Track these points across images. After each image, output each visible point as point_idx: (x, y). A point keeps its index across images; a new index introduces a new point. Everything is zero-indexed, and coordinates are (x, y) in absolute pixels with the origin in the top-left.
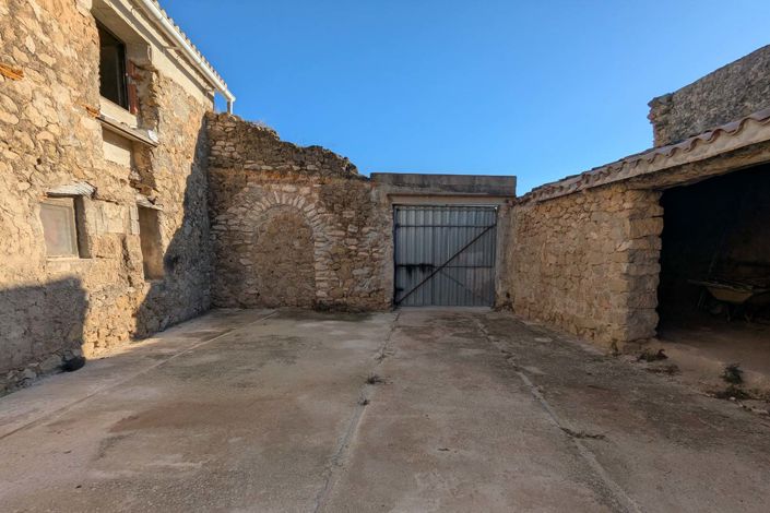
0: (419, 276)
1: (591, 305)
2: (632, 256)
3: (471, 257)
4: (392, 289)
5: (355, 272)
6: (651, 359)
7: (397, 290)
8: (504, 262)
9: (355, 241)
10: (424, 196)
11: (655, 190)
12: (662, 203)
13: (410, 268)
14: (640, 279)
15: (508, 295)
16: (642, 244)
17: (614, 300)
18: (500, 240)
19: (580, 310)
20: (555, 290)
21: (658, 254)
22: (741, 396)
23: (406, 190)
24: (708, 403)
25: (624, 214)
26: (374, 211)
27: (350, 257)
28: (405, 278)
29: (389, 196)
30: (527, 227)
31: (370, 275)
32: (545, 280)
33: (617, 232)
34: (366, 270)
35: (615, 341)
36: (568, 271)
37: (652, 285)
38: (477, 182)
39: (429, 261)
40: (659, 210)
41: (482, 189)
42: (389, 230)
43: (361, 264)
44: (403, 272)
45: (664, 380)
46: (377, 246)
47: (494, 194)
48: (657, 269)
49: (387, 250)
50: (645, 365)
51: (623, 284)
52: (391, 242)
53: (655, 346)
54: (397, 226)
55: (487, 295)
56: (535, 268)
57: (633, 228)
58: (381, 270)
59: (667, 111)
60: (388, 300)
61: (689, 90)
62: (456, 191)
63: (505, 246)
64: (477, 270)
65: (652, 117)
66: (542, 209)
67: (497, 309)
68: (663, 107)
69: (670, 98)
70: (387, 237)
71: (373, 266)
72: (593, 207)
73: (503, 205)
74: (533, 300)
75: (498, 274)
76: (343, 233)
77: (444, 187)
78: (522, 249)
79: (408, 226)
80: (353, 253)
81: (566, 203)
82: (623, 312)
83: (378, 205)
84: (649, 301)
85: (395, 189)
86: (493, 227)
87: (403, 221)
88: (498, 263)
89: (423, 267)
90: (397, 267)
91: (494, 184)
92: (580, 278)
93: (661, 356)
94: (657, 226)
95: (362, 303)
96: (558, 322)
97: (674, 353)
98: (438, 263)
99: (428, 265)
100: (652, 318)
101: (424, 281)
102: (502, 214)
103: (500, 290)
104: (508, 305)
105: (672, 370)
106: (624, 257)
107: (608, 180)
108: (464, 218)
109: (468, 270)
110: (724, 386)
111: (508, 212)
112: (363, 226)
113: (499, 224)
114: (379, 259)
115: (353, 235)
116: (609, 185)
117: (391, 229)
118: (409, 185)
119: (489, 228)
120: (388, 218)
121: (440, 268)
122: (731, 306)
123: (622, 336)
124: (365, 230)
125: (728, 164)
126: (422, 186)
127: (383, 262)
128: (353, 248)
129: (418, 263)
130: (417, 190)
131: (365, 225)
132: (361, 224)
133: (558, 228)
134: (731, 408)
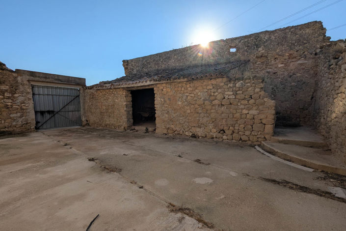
0: (48, 116)
1: (117, 119)
2: (127, 106)
3: (71, 107)
4: (35, 122)
5: (12, 116)
6: (132, 130)
7: (37, 123)
8: (84, 109)
9: (10, 101)
10: (47, 82)
11: (130, 90)
12: (131, 93)
13: (42, 113)
14: (128, 111)
15: (87, 121)
16: (128, 103)
17: (123, 117)
18: (82, 101)
19: (114, 121)
20: (106, 117)
21: (131, 106)
22: (148, 132)
23: (37, 79)
24: (144, 134)
25: (124, 96)
26: (21, 87)
27: (8, 108)
28: (40, 117)
29: (29, 81)
30: (93, 97)
31: (21, 117)
32: (102, 114)
33: (122, 100)
34: (19, 114)
35: (125, 127)
36: (110, 111)
37: (131, 113)
38: (70, 79)
39: (51, 109)
40: (131, 95)
41: (73, 82)
42: (30, 96)
43: (15, 112)
44: (39, 114)
45: (136, 133)
46: (24, 103)
47: (78, 84)
48: (132, 109)
49: (30, 105)
50: (132, 131)
51: (125, 113)
52: (32, 101)
53: (133, 127)
54: (34, 94)
55: (78, 122)
56: (98, 110)
57: (126, 99)
58: (28, 114)
59: (127, 65)
60: (33, 127)
61: (132, 60)
62: (62, 81)
63: (84, 103)
64: (73, 112)
65: (124, 65)
66: (99, 91)
67: (83, 126)
68: (126, 63)
69: (128, 61)
70: (29, 99)
71: (23, 112)
72: (116, 93)
73: (82, 88)
74: (98, 121)
75: (82, 113)
76: (2, 97)
77: (56, 80)
78: (92, 104)
79: (39, 95)
80: (9, 106)
81: (107, 91)
82: (126, 120)
83: (23, 85)
84: (131, 117)
85: (32, 78)
86: (78, 96)
87: (36, 92)
88: (82, 110)
89: (49, 112)
90: (36, 112)
91: (77, 80)
92: (114, 112)
93: (134, 129)
94: (130, 99)
95: (18, 130)
96: (108, 126)
97: (137, 128)
98: (56, 110)
99: (51, 111)
100: (132, 120)
101: (50, 118)
102: (81, 92)
103: (84, 119)
104: (88, 124)
105: (137, 131)
106: (125, 106)
107: (119, 87)
108: (66, 92)
109: (70, 113)
110: (145, 131)
111: (84, 91)
112: (14, 94)
113: (81, 95)
114: (26, 109)
115: (9, 98)
116: (119, 88)
117: (32, 95)
118: (39, 77)
119: (77, 97)
120: (30, 90)
121: (57, 112)
122: (146, 117)
123: (126, 126)
124: (16, 95)
125: (142, 88)
126: (46, 78)
127: (29, 111)
128: (9, 104)
129: (46, 110)
130: (44, 80)
131: (15, 93)
132: (13, 93)
133: (105, 98)
134: (147, 134)
